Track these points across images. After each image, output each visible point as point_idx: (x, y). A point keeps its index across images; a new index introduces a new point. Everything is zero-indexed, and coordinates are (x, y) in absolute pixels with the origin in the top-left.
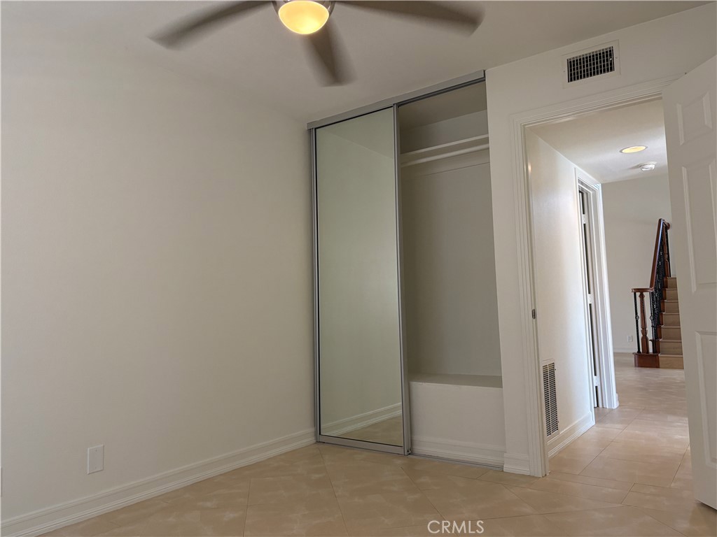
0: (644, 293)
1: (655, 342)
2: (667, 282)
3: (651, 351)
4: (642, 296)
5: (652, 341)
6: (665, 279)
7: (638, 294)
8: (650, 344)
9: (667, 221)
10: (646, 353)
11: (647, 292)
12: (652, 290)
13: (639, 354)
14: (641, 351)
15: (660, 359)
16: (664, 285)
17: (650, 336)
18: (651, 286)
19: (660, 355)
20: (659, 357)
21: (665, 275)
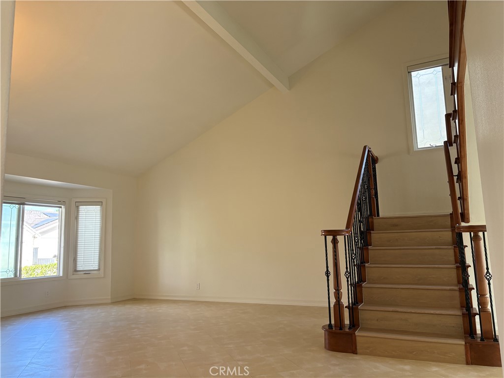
0: (339, 238)
1: (353, 309)
2: (372, 222)
3: (347, 322)
4: (335, 242)
5: (348, 307)
6: (370, 220)
7: (330, 238)
8: (346, 313)
10: (341, 329)
11: (342, 235)
12: (347, 232)
13: (330, 330)
14: (333, 325)
15: (358, 339)
16: (370, 228)
17: (345, 301)
18: (348, 226)
19: (357, 333)
20: (355, 336)
21: (371, 215)
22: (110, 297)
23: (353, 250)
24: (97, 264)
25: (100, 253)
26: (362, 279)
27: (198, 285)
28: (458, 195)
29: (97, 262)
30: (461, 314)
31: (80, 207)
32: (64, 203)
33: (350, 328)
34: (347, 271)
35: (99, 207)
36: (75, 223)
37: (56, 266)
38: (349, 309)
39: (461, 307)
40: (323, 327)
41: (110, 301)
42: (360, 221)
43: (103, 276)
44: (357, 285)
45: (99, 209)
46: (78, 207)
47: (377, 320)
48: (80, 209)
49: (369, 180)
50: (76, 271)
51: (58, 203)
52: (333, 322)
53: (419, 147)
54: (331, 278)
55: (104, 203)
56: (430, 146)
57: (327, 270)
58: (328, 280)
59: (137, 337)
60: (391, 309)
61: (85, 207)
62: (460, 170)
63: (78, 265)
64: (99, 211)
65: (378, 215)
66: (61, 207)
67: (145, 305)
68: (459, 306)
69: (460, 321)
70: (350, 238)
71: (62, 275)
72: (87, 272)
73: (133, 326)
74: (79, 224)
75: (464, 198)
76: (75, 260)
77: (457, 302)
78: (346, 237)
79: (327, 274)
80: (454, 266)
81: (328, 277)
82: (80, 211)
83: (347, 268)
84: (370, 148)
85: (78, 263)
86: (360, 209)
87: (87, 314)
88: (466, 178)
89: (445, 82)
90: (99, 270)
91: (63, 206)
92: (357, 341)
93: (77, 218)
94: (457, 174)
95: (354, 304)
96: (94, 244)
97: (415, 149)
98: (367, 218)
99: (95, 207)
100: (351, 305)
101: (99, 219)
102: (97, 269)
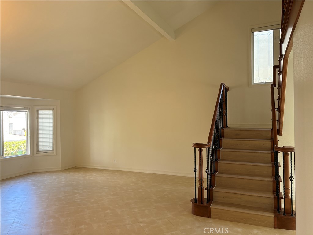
0: (203, 149)
1: (209, 190)
2: (223, 132)
3: (205, 196)
4: (201, 151)
6: (222, 130)
7: (197, 149)
8: (205, 191)
9: (227, 85)
10: (202, 203)
11: (205, 148)
12: (208, 146)
13: (196, 204)
14: (197, 199)
15: (211, 209)
16: (221, 135)
17: (205, 185)
18: (209, 142)
19: (211, 206)
20: (210, 208)
21: (223, 127)
22: (60, 167)
23: (211, 155)
24: (52, 147)
25: (53, 141)
26: (215, 170)
27: (115, 161)
28: (277, 119)
29: (52, 146)
30: (273, 197)
31: (39, 111)
32: (29, 109)
33: (207, 203)
34: (207, 169)
35: (52, 111)
36: (37, 121)
37: (25, 148)
38: (207, 190)
39: (273, 191)
40: (192, 200)
41: (60, 169)
42: (216, 134)
43: (55, 154)
44: (212, 174)
45: (52, 112)
46: (38, 111)
47: (224, 198)
48: (39, 113)
49: (223, 105)
50: (38, 151)
51: (25, 109)
52: (197, 197)
53: (255, 82)
54: (197, 173)
55: (55, 109)
56: (261, 82)
57: (195, 168)
58: (195, 174)
59: (78, 201)
60: (232, 191)
61: (42, 111)
62: (280, 106)
63: (39, 148)
64: (52, 114)
65: (227, 127)
66: (27, 112)
67: (82, 173)
68: (272, 190)
69: (272, 201)
70: (210, 149)
71: (29, 154)
72: (46, 152)
73: (76, 191)
74: (39, 122)
75: (280, 121)
76: (37, 144)
77: (271, 188)
78: (208, 148)
79: (195, 170)
80: (271, 165)
81: (195, 172)
82: (39, 114)
83: (207, 167)
84: (225, 84)
85: (39, 146)
86: (216, 127)
87: (47, 179)
88: (283, 111)
89: (275, 41)
90: (53, 150)
91: (28, 111)
92: (211, 211)
93: (37, 118)
94: (277, 108)
95: (211, 188)
96: (49, 135)
97: (253, 84)
98: (220, 129)
99: (49, 111)
100: (208, 188)
101: (52, 118)
102: (52, 150)
